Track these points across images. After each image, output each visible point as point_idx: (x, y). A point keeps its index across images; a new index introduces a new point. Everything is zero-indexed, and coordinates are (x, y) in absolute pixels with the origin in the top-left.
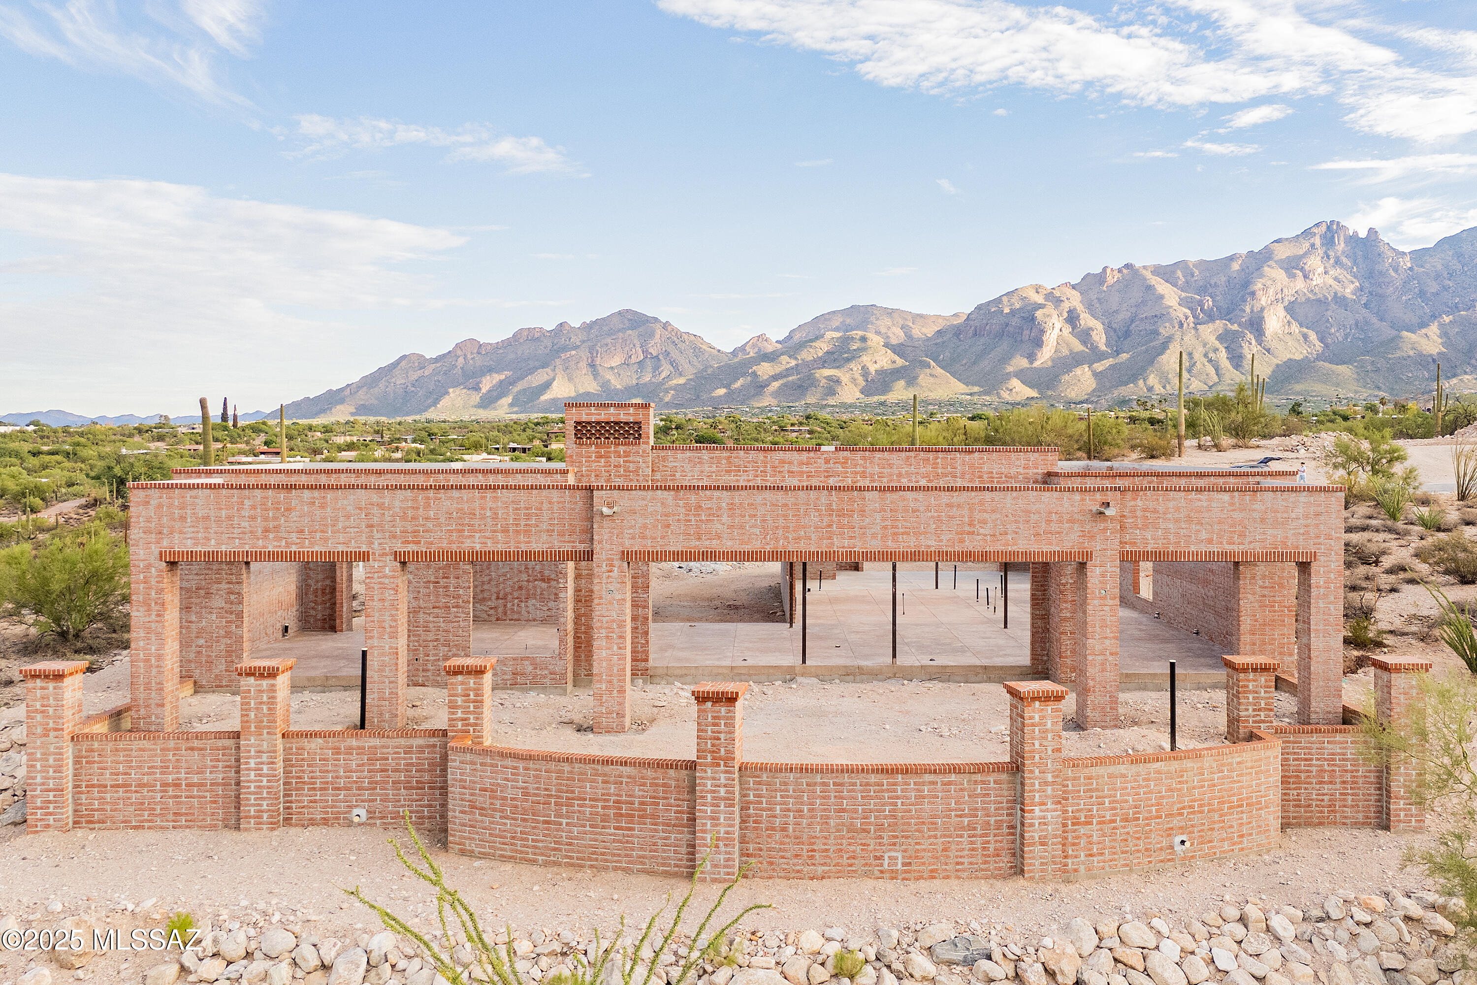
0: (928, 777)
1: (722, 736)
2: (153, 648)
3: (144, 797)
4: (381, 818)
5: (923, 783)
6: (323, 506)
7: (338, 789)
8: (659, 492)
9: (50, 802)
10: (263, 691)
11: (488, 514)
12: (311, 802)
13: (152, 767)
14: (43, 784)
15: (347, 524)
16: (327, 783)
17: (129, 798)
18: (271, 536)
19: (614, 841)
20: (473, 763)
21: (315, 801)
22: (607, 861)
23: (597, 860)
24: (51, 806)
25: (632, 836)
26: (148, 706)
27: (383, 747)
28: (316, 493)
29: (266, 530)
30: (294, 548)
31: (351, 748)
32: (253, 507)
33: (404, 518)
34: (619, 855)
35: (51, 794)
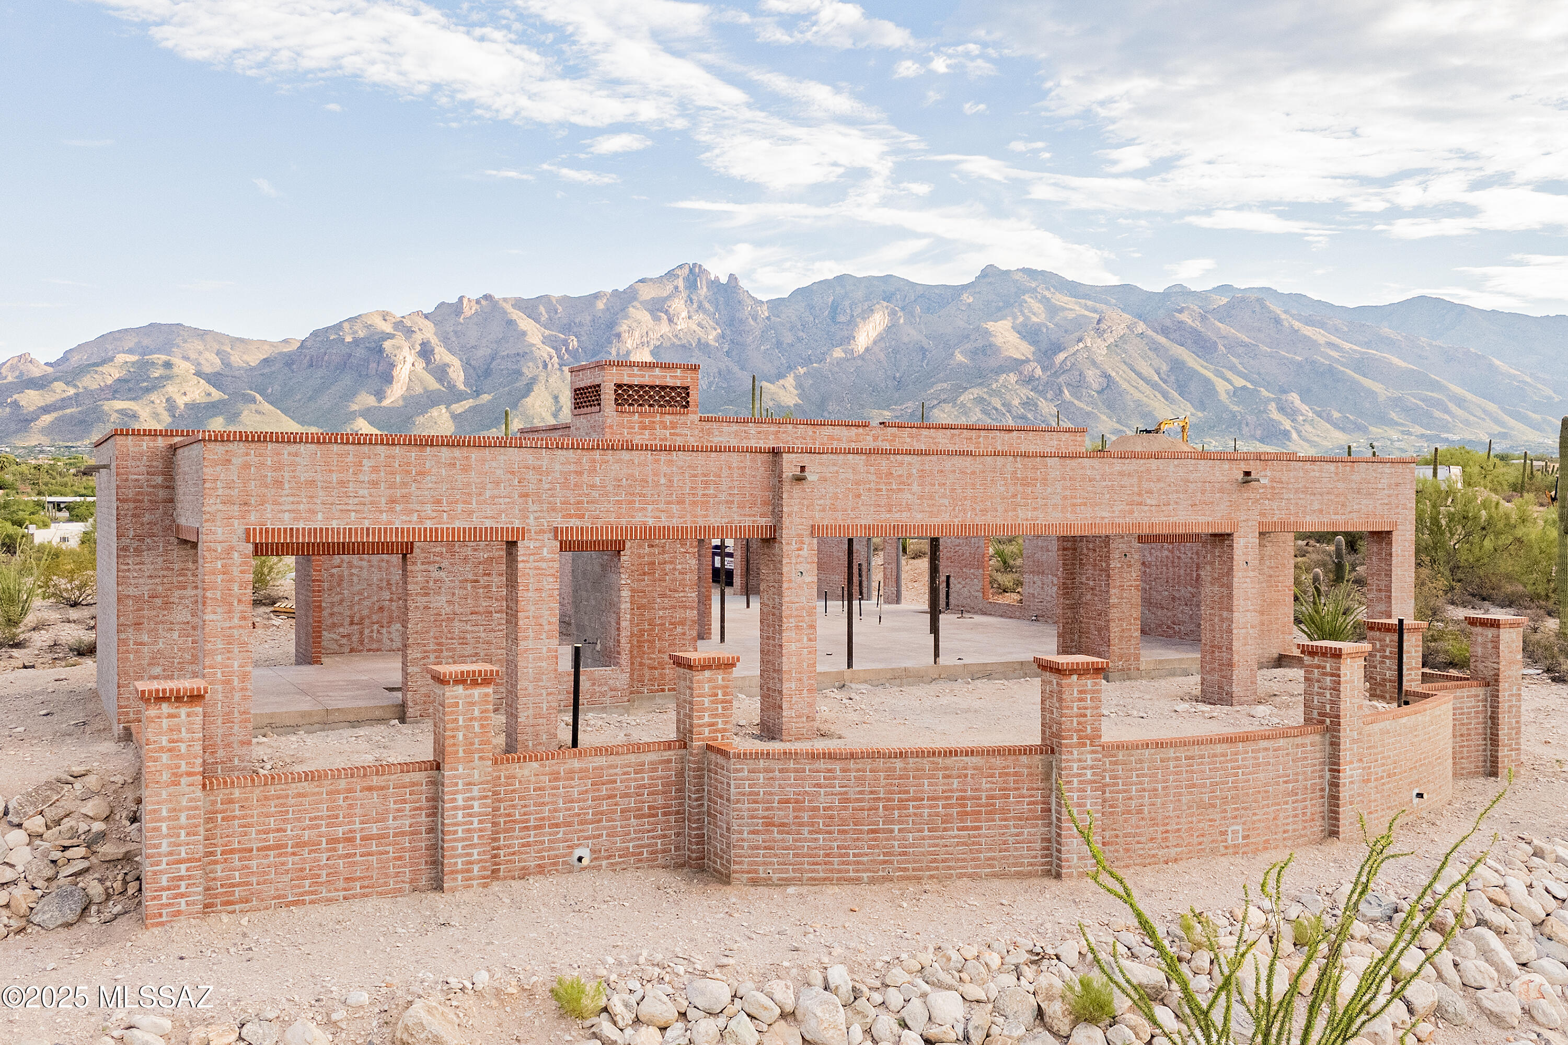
0: (1263, 744)
1: (1088, 712)
2: (236, 664)
3: (304, 861)
4: (608, 858)
5: (1258, 751)
6: (466, 469)
7: (557, 825)
8: (850, 456)
9: (181, 878)
10: (473, 704)
11: (663, 481)
12: (523, 846)
13: (316, 818)
14: (170, 854)
15: (496, 492)
16: (543, 819)
17: (283, 864)
18: (398, 508)
19: (958, 844)
20: (767, 770)
21: (528, 845)
22: (950, 868)
23: (937, 868)
24: (183, 884)
25: (980, 836)
26: (229, 745)
27: (611, 767)
28: (457, 452)
29: (392, 501)
30: (429, 524)
31: (572, 771)
32: (375, 469)
33: (565, 485)
34: (964, 860)
35: (183, 867)
